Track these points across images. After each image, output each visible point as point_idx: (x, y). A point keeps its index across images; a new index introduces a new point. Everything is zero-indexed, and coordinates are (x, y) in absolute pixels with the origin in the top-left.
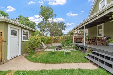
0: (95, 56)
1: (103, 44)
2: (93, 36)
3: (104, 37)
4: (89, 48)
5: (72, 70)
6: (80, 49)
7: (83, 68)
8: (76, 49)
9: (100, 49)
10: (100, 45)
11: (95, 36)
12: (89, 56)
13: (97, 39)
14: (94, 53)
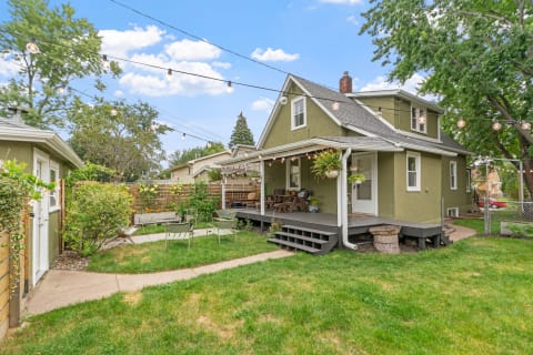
0: (288, 234)
1: (299, 210)
2: (278, 188)
3: (302, 190)
4: (276, 219)
5: (259, 263)
6: (249, 225)
7: (274, 257)
8: (240, 228)
9: (295, 219)
10: (294, 211)
11: (282, 188)
12: (278, 236)
13: (287, 195)
14: (285, 230)
